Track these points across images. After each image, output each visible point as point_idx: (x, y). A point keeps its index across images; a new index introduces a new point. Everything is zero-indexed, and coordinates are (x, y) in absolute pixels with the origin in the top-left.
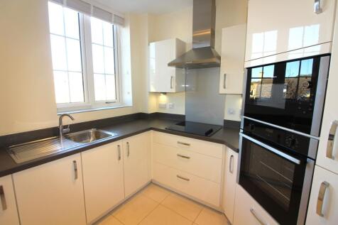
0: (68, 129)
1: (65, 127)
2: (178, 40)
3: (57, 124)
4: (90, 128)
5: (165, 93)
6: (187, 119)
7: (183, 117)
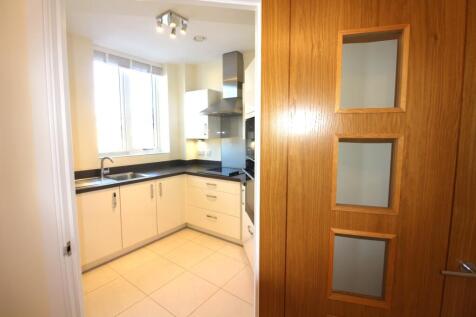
0: (108, 171)
1: (106, 169)
2: (210, 91)
3: (99, 167)
4: (128, 171)
5: (203, 140)
6: (223, 165)
7: (219, 163)
